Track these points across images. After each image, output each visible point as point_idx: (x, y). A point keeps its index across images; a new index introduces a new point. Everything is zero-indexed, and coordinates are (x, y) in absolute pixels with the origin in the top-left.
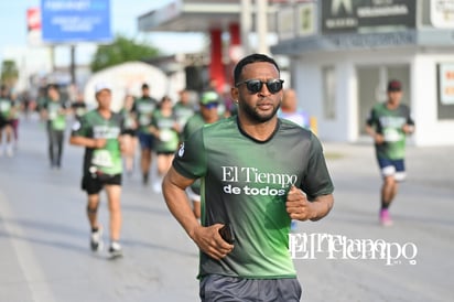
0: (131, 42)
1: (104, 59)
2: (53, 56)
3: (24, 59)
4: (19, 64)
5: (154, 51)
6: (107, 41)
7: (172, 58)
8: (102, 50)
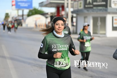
0: (37, 9)
1: (31, 14)
2: (18, 12)
3: (11, 13)
4: (10, 14)
5: (43, 12)
6: (31, 9)
7: (47, 14)
8: (30, 11)
